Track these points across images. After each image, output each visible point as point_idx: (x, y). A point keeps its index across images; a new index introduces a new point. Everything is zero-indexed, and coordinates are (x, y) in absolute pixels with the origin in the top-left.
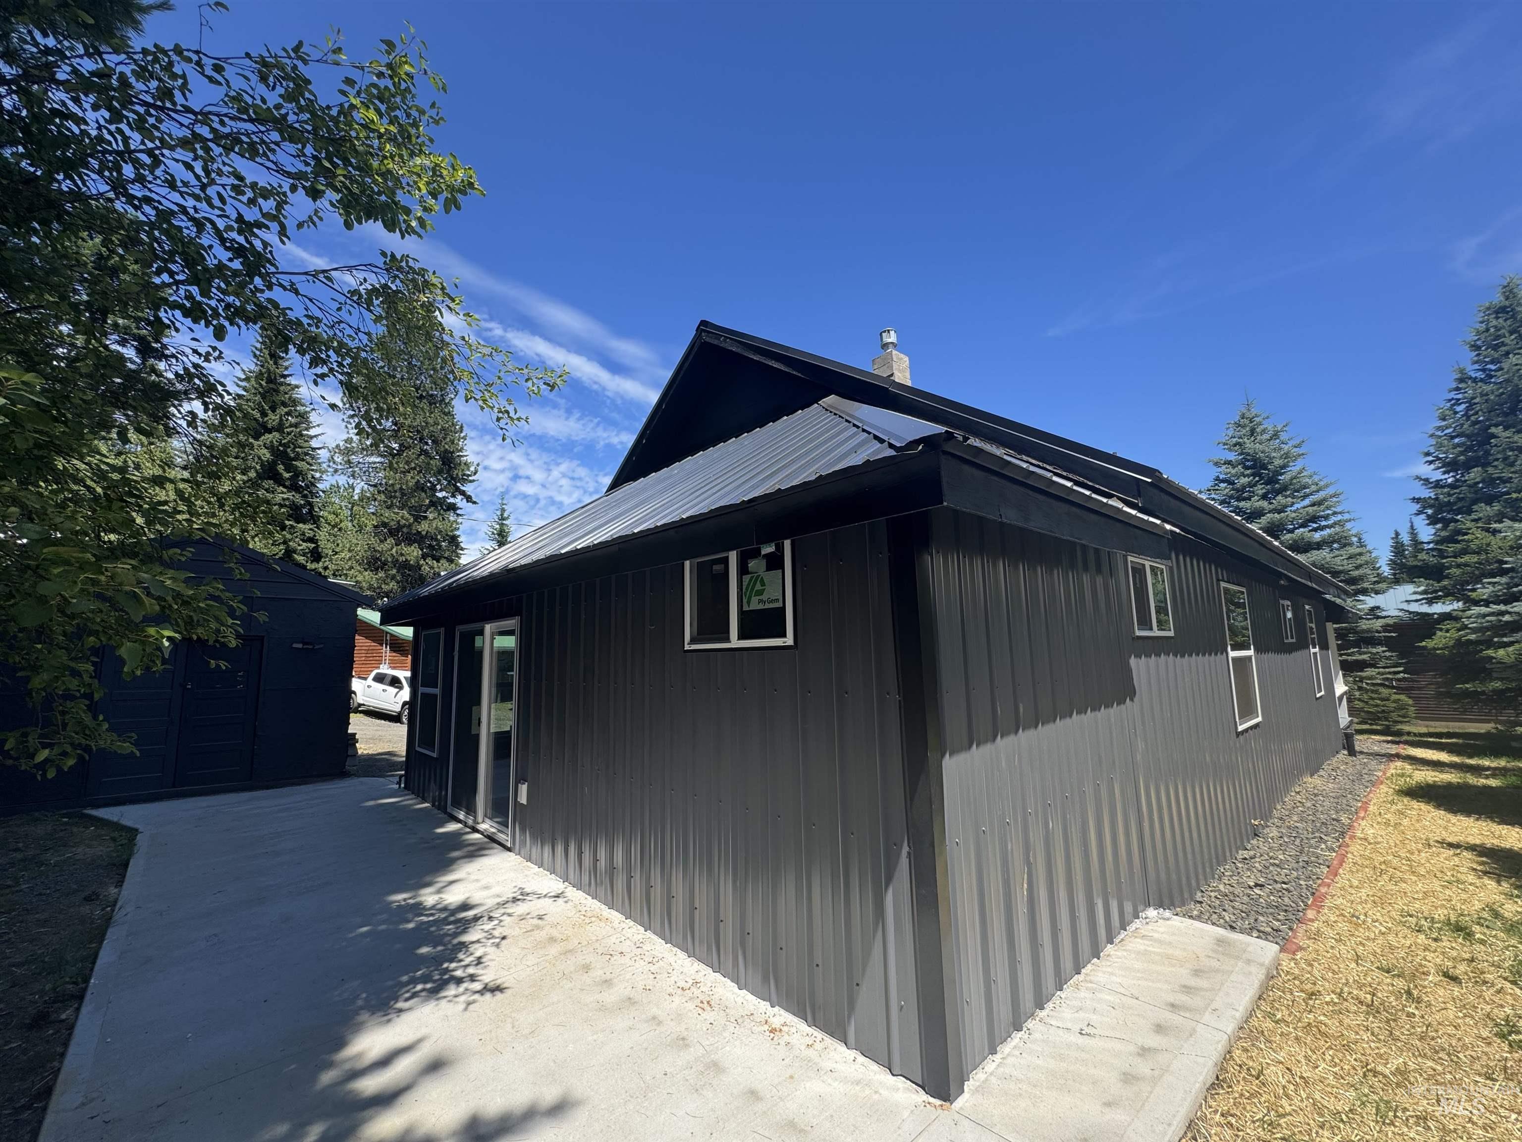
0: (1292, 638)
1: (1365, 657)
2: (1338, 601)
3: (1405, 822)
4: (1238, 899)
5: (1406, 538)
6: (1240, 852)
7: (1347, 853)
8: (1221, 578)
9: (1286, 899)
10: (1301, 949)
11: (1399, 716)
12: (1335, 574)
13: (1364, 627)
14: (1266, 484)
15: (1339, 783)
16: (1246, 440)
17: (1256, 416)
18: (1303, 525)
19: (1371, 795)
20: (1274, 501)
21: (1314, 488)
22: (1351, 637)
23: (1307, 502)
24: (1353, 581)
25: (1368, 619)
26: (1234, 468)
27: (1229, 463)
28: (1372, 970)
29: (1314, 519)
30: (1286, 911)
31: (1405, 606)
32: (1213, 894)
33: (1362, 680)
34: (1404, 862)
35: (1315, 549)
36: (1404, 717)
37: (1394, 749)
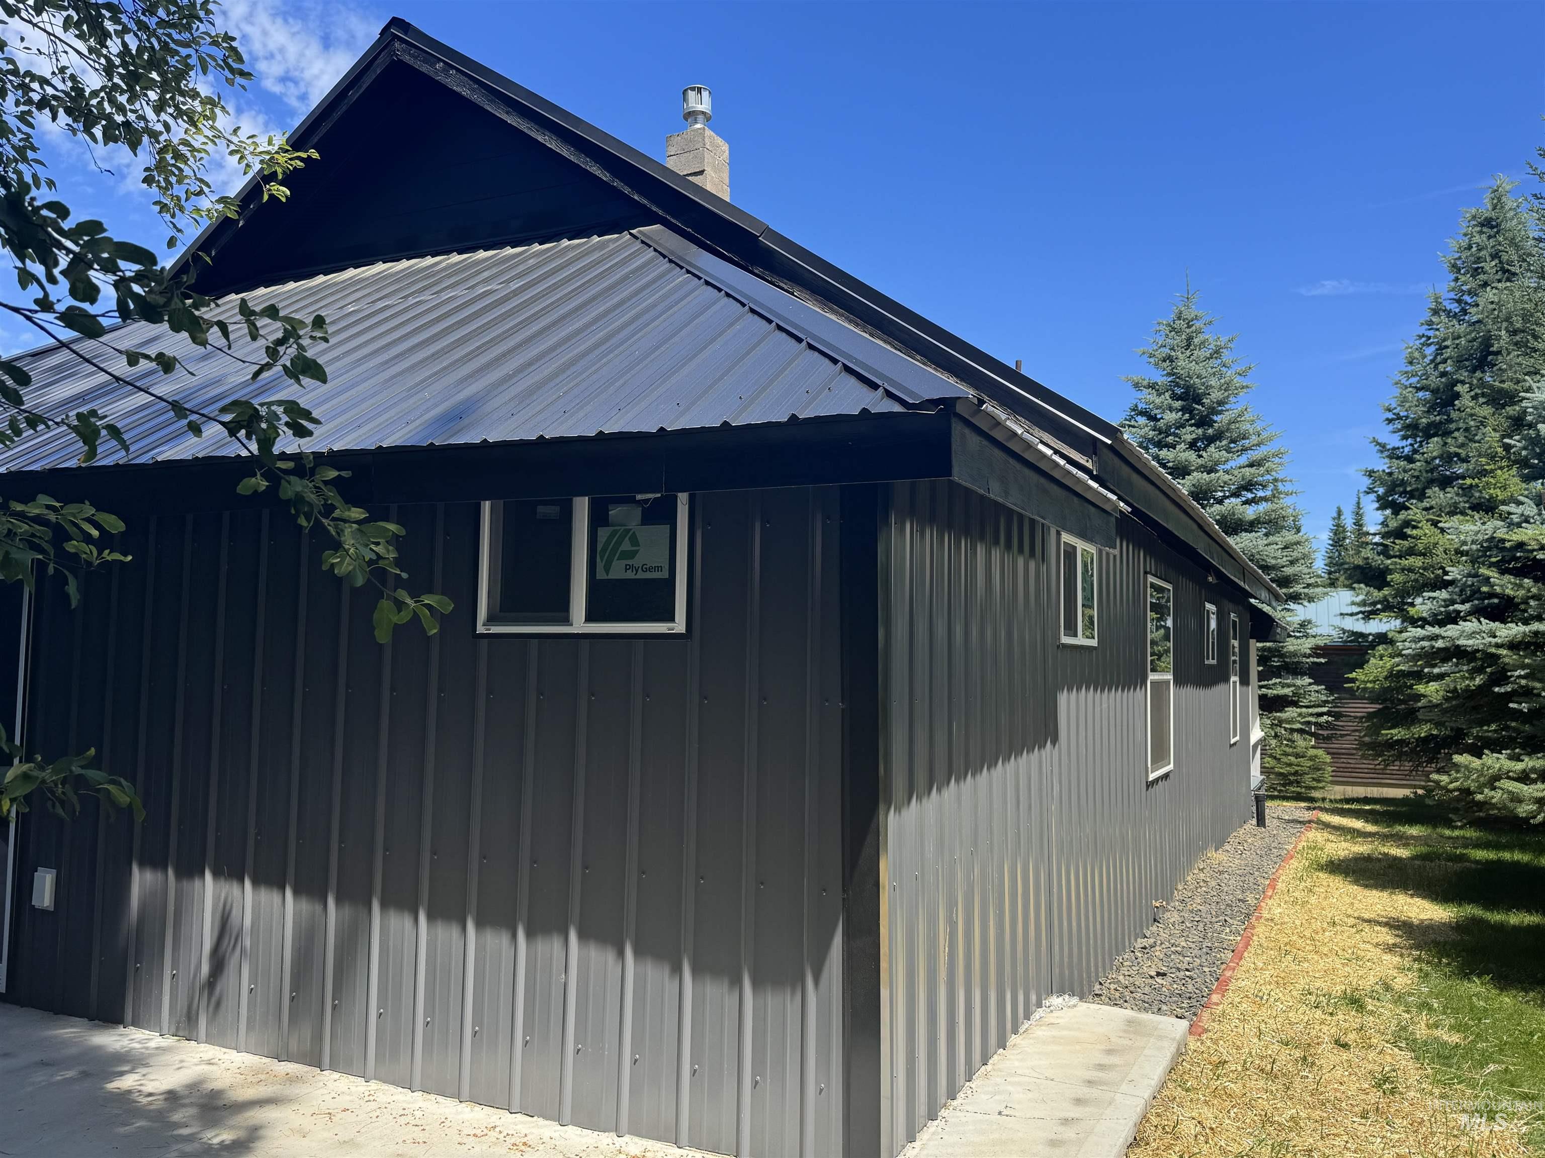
0: (1213, 659)
1: (1287, 691)
2: (1266, 608)
3: (1313, 900)
4: (1139, 990)
5: (1348, 521)
6: (1139, 940)
7: (1253, 935)
8: (1148, 570)
9: (1190, 987)
10: (1207, 1031)
11: (1314, 779)
12: (1266, 568)
13: (1291, 648)
14: (1198, 425)
15: (1246, 859)
16: (1179, 353)
17: (1196, 318)
18: (1236, 494)
19: (1281, 871)
20: (1204, 454)
21: (1254, 439)
22: (1276, 662)
23: (1243, 460)
24: (1285, 582)
25: (1298, 638)
26: (1159, 395)
27: (1152, 386)
28: (1273, 1044)
29: (1248, 486)
30: (1190, 998)
31: (1338, 621)
32: (1112, 986)
33: (1281, 722)
34: (1308, 942)
35: (1246, 531)
36: (1319, 781)
37: (1307, 815)
